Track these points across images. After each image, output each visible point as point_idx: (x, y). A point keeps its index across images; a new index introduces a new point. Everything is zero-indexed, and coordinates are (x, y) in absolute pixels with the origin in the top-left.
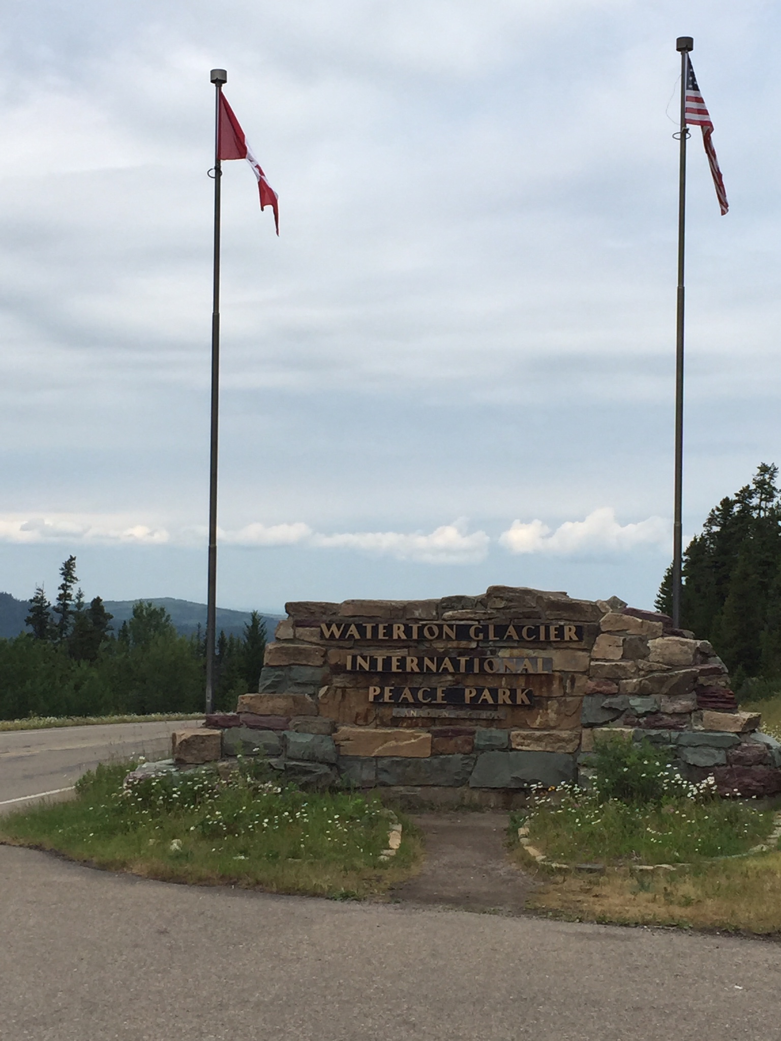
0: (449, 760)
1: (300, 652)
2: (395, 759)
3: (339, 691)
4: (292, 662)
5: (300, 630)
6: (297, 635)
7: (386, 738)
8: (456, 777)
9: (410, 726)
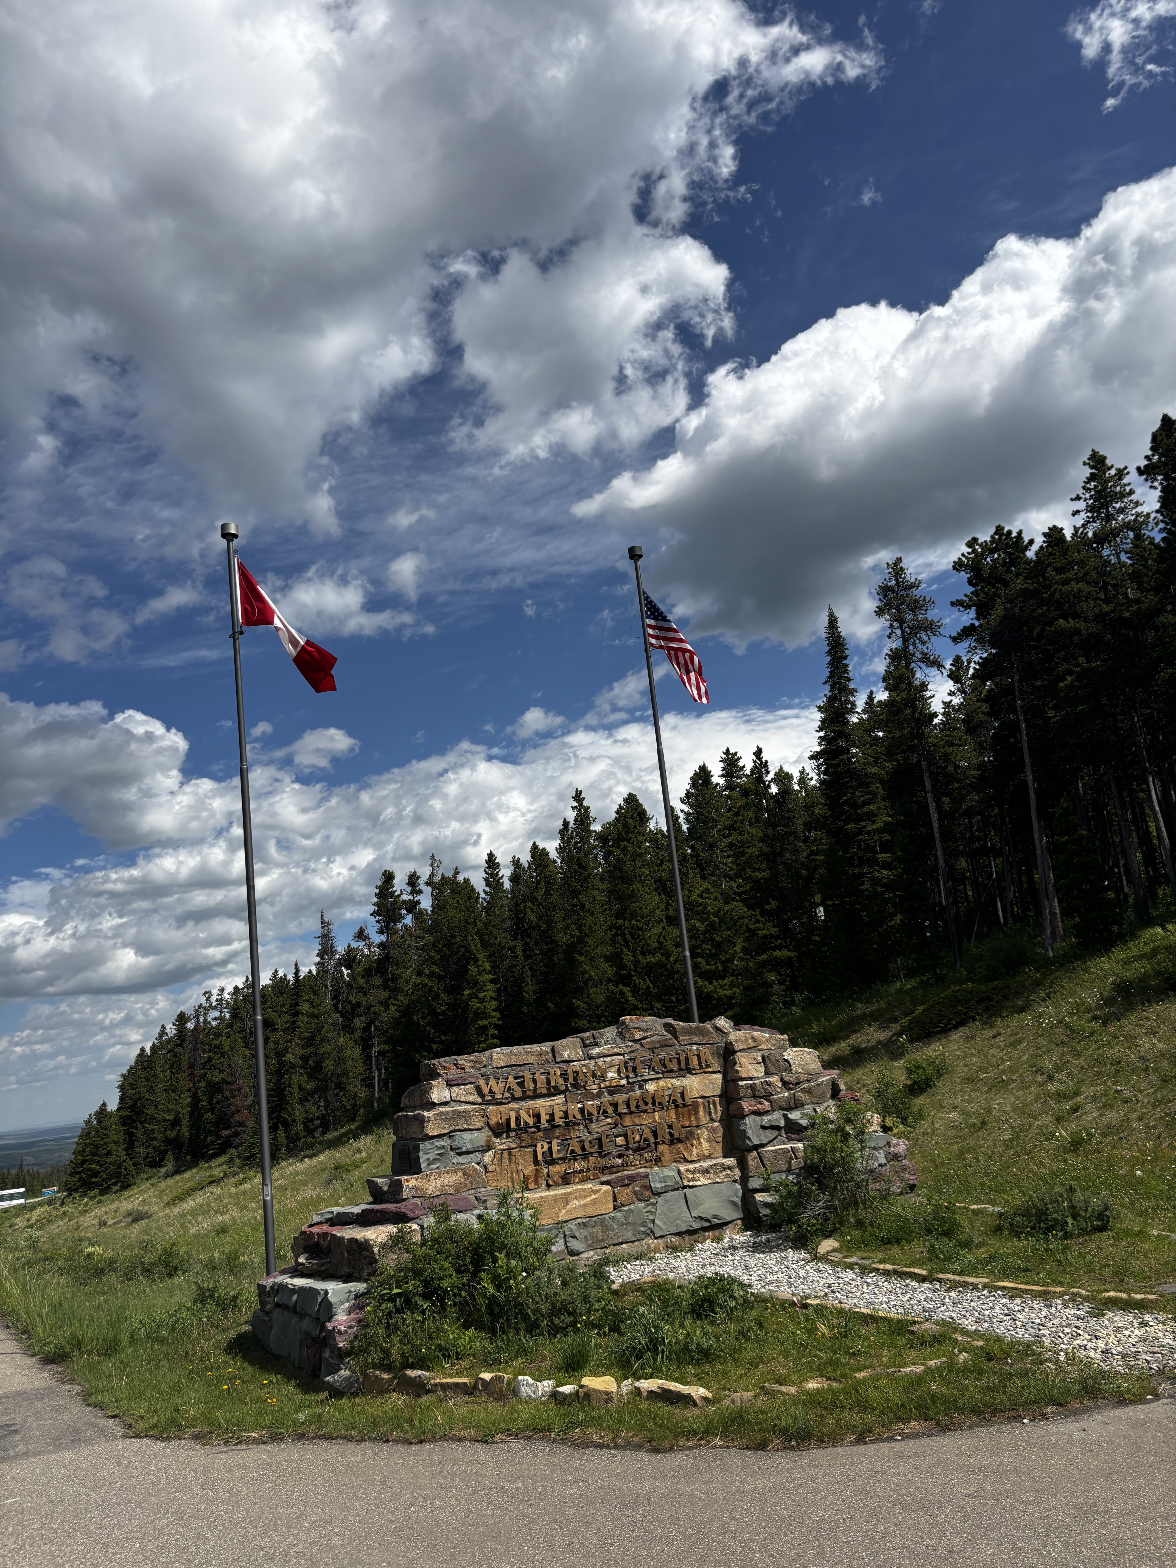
0: (631, 1211)
1: (459, 1114)
2: (579, 1221)
3: (506, 1154)
4: (452, 1128)
5: (455, 1089)
6: (454, 1095)
7: (566, 1199)
8: (642, 1229)
9: (582, 1181)
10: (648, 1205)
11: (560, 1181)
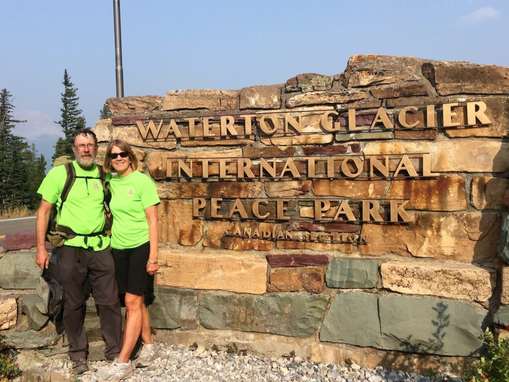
0: (289, 299)
2: (222, 293)
7: (208, 266)
8: (301, 326)
9: (243, 249)
10: (315, 299)
11: (219, 243)
